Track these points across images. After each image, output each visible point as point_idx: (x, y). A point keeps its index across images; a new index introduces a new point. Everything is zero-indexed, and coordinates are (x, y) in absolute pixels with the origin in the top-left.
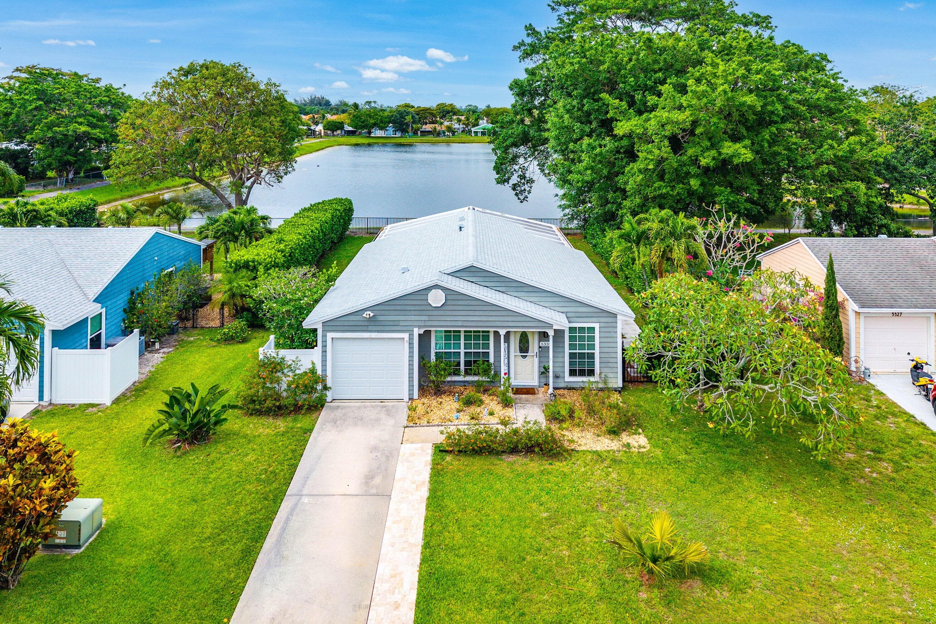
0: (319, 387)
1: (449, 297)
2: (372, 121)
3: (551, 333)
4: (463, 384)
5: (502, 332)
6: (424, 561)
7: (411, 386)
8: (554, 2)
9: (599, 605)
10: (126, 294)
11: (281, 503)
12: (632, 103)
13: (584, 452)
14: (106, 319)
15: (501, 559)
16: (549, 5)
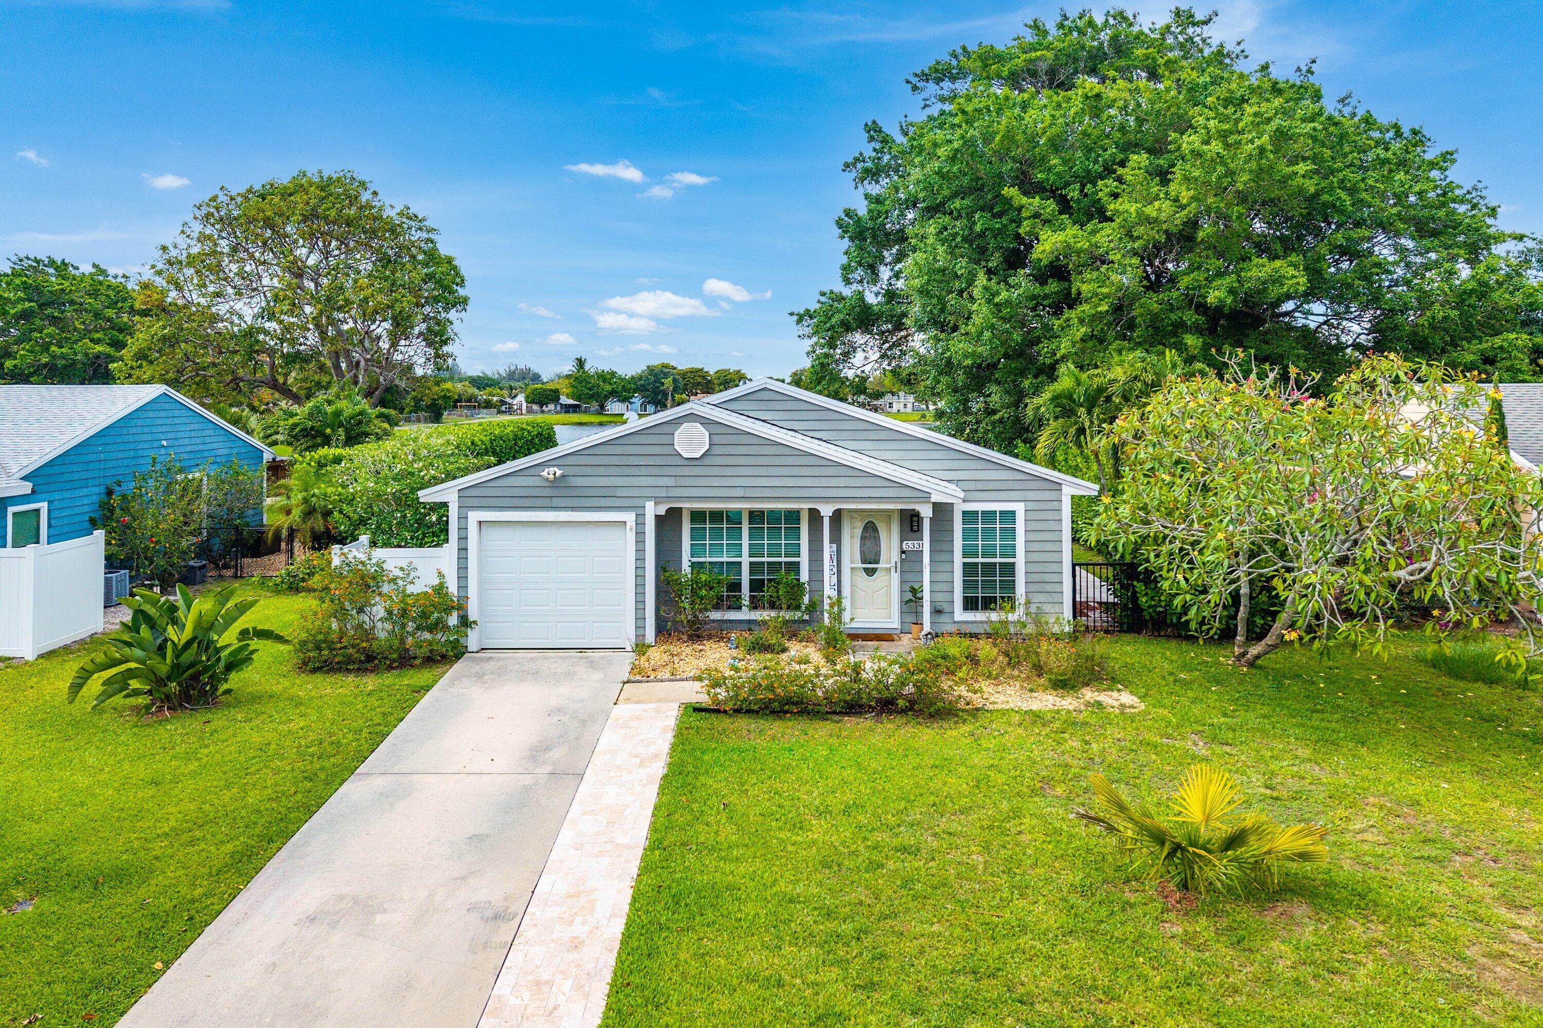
0: (453, 620)
1: (716, 439)
2: (608, 388)
3: (926, 512)
4: (746, 626)
5: (826, 511)
6: (646, 868)
7: (640, 619)
8: (916, 75)
9: (1067, 943)
10: (96, 490)
11: (341, 785)
12: (1065, 205)
13: (1004, 712)
14: (50, 526)
15: (826, 865)
16: (908, 82)
